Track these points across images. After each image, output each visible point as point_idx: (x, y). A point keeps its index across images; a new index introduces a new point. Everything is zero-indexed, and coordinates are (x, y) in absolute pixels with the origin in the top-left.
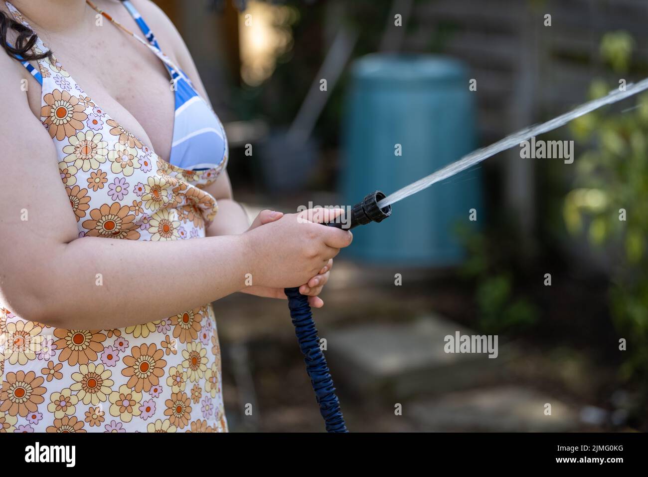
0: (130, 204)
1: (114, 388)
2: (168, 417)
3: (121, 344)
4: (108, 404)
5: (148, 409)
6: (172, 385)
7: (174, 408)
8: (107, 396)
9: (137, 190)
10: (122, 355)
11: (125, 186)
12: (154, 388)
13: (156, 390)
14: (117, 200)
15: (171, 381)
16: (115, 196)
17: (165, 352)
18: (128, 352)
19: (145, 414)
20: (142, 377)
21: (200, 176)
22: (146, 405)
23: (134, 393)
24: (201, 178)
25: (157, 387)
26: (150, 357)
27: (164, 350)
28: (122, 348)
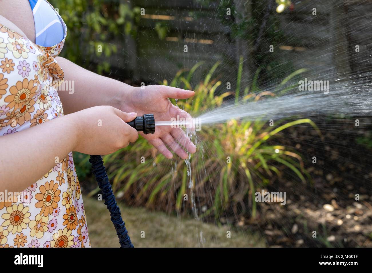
0: (34, 78)
1: (31, 218)
2: (66, 226)
3: (32, 187)
4: (28, 230)
5: (53, 225)
6: (65, 204)
7: (69, 219)
8: (28, 224)
9: (35, 67)
10: (34, 194)
11: (27, 66)
12: (55, 210)
13: (56, 211)
14: (26, 77)
15: (64, 201)
16: (24, 74)
17: (59, 184)
18: (38, 191)
19: (51, 229)
20: (48, 205)
21: (54, 50)
22: (51, 223)
23: (44, 218)
24: (55, 51)
25: (57, 209)
26: (51, 190)
27: (58, 182)
28: (33, 188)
